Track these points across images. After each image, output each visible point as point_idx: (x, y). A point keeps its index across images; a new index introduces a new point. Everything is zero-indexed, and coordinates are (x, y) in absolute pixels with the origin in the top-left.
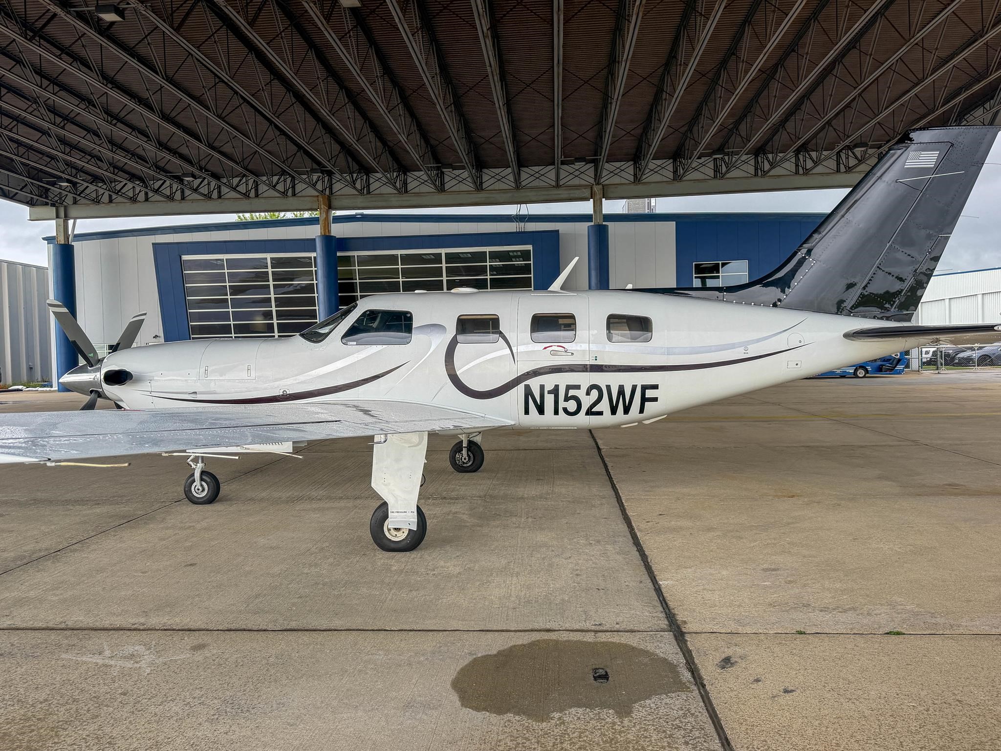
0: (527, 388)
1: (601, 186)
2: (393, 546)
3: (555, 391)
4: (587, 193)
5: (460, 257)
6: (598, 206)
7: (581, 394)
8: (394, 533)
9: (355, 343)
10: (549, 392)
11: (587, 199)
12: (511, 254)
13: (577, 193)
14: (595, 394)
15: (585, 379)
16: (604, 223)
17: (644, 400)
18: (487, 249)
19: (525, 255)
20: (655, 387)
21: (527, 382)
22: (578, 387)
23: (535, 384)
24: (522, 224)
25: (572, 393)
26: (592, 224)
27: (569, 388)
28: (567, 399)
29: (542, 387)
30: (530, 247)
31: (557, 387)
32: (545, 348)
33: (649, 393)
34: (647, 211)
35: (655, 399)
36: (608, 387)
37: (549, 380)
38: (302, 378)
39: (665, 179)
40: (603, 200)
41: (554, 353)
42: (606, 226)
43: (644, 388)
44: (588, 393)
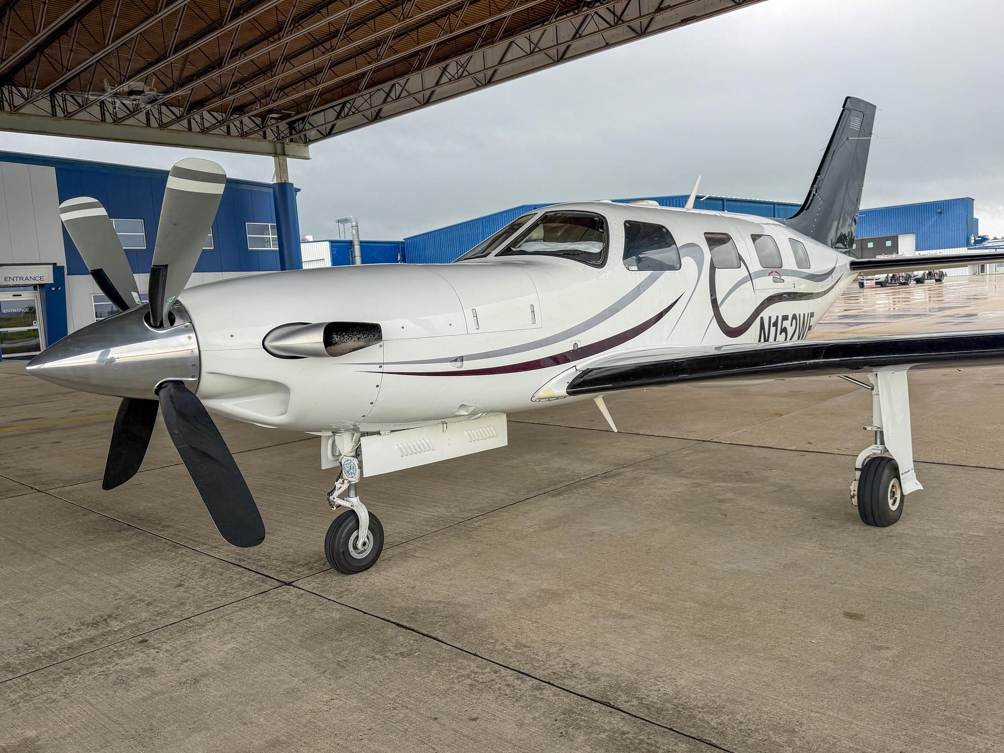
32: (770, 274)
41: (775, 280)
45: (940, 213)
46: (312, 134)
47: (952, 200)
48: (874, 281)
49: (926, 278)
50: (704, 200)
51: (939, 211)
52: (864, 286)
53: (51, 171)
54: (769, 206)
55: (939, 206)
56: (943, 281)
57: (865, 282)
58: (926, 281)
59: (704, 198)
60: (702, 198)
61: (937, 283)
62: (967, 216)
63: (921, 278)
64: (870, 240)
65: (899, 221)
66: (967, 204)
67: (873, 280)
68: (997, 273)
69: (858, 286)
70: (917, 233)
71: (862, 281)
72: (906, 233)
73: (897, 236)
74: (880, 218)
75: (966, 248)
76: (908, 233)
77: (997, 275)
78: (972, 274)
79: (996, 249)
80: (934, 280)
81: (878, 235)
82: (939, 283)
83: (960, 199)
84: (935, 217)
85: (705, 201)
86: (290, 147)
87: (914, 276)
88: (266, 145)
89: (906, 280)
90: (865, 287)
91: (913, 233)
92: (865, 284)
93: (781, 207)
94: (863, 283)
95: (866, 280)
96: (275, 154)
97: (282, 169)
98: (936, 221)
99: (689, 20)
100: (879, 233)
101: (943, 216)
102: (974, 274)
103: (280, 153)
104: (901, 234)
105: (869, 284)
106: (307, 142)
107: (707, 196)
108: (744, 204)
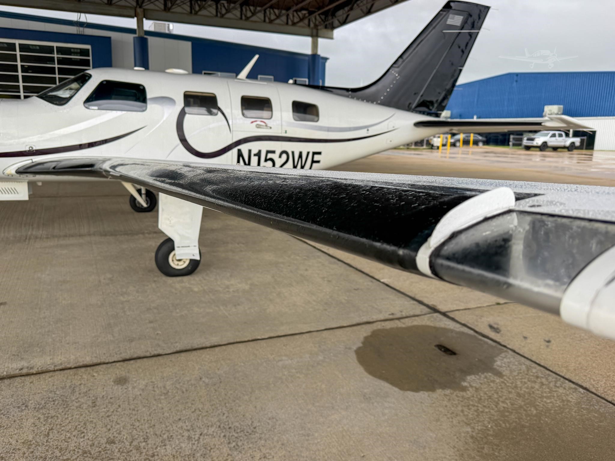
0: (239, 151)
1: (142, 10)
2: (177, 273)
3: (258, 154)
4: (132, 12)
5: (30, 49)
6: (140, 24)
7: (275, 156)
8: (176, 263)
9: (96, 108)
10: (255, 155)
11: (132, 17)
12: (72, 50)
13: (125, 12)
14: (284, 156)
15: (278, 146)
16: (146, 37)
17: (313, 162)
18: (55, 45)
19: (85, 52)
20: (319, 153)
21: (239, 147)
22: (273, 152)
23: (245, 148)
24: (81, 29)
25: (270, 156)
26: (136, 35)
27: (268, 152)
28: (266, 160)
29: (250, 151)
30: (88, 47)
31: (260, 152)
32: (252, 122)
33: (316, 158)
34: (167, 32)
35: (318, 162)
36: (293, 153)
37: (255, 147)
38: (47, 136)
39: (185, 12)
40: (144, 19)
41: (258, 126)
42: (146, 40)
43: (314, 153)
44: (280, 157)
46: (336, 23)
53: (189, 44)
86: (322, 31)
88: (307, 30)
96: (312, 36)
97: (315, 45)
103: (315, 36)
106: (333, 28)
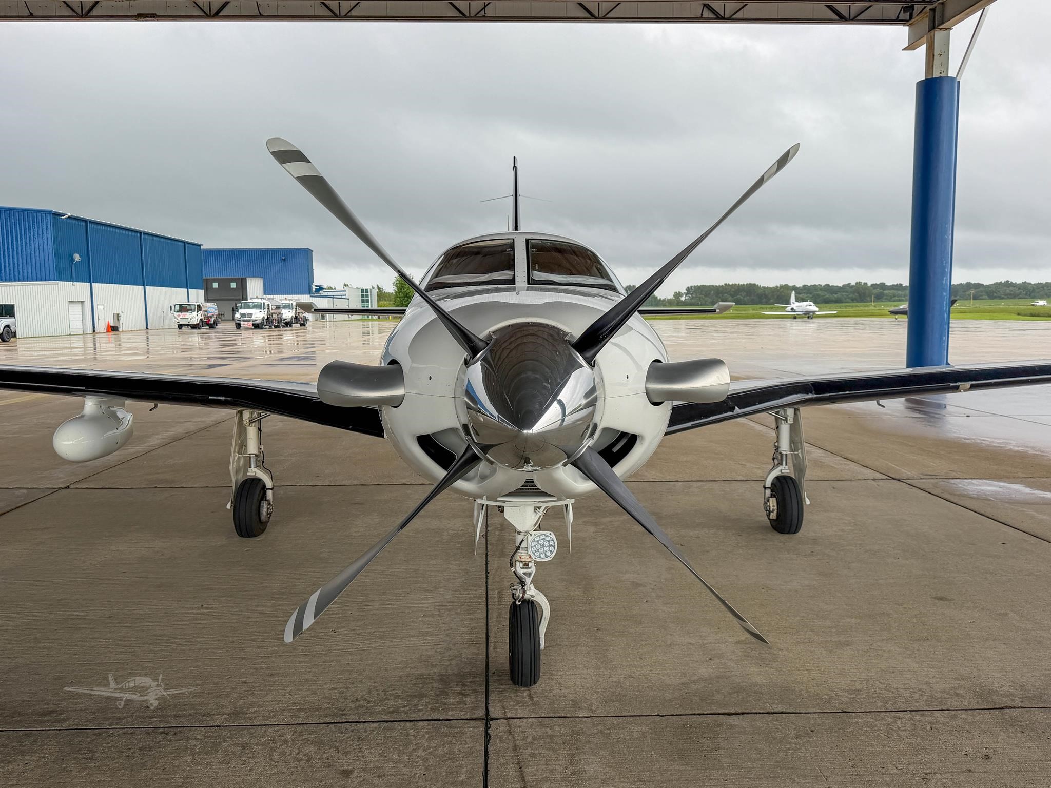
45: (284, 260)
47: (295, 249)
48: (251, 323)
49: (294, 322)
50: (65, 218)
51: (284, 258)
52: (241, 326)
54: (135, 234)
55: (283, 253)
56: (307, 326)
57: (242, 323)
58: (294, 325)
59: (66, 216)
60: (63, 216)
61: (301, 327)
62: (308, 266)
63: (289, 322)
64: (215, 280)
65: (247, 264)
66: (306, 253)
67: (250, 321)
68: (335, 320)
69: (235, 326)
70: (265, 278)
71: (239, 322)
72: (254, 277)
73: (246, 279)
74: (228, 258)
75: (309, 296)
76: (256, 277)
77: (335, 323)
78: (314, 320)
79: (333, 298)
80: (299, 325)
81: (223, 276)
82: (303, 327)
83: (301, 249)
84: (280, 264)
85: (65, 220)
87: (284, 320)
89: (278, 323)
90: (241, 328)
91: (260, 277)
92: (242, 325)
93: (148, 237)
94: (240, 325)
95: (243, 321)
98: (282, 268)
99: (148, 17)
100: (228, 274)
101: (287, 264)
102: (316, 320)
104: (249, 277)
105: (246, 326)
107: (70, 214)
108: (109, 229)
